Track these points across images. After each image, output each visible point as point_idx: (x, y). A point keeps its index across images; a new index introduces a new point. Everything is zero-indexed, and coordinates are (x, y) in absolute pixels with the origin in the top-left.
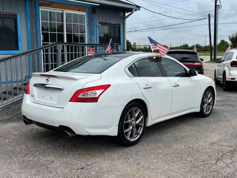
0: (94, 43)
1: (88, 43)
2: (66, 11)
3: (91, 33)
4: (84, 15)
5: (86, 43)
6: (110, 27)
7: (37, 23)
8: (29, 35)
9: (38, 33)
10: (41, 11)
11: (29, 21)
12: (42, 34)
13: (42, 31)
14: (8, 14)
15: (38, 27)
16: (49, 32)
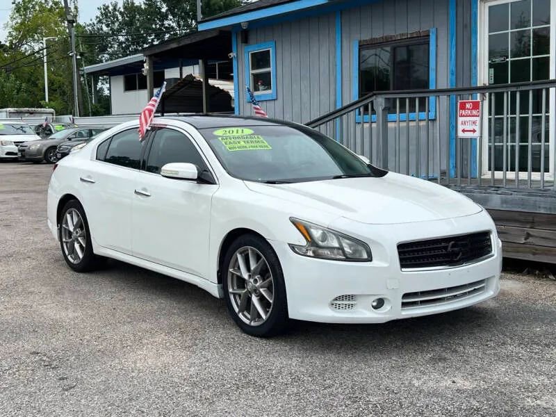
7: (473, 40)
8: (452, 74)
9: (473, 67)
10: (490, 7)
11: (454, 43)
12: (491, 66)
13: (489, 60)
14: (415, 35)
15: (473, 51)
16: (509, 59)
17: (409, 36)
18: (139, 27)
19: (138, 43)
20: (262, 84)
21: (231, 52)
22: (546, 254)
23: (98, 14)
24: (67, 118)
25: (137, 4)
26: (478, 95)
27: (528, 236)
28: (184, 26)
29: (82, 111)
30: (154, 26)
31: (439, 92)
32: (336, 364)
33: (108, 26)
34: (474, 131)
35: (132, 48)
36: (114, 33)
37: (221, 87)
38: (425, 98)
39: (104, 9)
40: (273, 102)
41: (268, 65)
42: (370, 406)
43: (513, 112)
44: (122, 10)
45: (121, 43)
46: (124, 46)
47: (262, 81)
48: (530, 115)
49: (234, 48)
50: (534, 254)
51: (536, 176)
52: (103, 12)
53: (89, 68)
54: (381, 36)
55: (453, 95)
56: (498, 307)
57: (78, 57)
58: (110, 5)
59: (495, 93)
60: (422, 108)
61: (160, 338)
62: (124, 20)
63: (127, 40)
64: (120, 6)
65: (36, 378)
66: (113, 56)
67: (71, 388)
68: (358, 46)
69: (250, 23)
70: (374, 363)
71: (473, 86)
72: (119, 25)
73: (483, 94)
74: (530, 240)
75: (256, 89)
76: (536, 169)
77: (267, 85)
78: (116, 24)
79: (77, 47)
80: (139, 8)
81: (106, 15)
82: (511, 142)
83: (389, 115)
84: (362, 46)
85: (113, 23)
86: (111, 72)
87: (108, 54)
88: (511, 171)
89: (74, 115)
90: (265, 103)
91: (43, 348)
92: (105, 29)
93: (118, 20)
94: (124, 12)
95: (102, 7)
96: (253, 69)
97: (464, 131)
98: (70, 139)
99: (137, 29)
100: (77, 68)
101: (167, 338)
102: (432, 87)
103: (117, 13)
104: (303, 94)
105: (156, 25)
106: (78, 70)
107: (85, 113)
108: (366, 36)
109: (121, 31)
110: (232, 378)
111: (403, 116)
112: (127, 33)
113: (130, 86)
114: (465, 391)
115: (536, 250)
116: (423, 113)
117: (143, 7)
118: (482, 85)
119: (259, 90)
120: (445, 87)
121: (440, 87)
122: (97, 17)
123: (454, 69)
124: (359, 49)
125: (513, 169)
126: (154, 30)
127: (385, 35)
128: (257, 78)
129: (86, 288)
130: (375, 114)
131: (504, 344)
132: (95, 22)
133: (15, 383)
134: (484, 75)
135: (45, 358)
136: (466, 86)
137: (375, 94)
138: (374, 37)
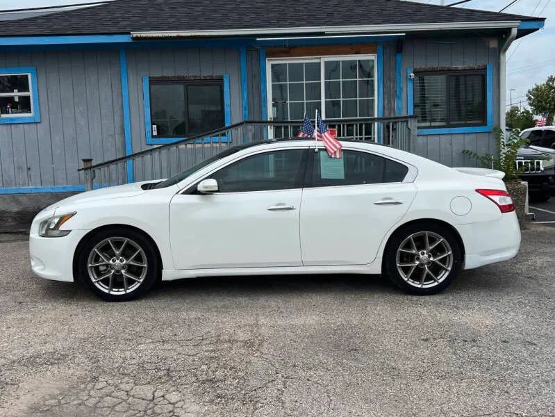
0: (397, 115)
1: (381, 116)
2: (324, 59)
3: (390, 95)
4: (373, 61)
5: (376, 116)
6: (451, 76)
7: (262, 87)
8: (245, 110)
9: (263, 104)
10: (272, 65)
11: (246, 87)
12: (274, 105)
14: (208, 78)
16: (288, 102)
17: (202, 78)
40: (35, 126)
54: (173, 75)
68: (148, 81)
71: (264, 120)
84: (153, 81)
108: (157, 74)
120: (238, 121)
123: (246, 106)
124: (150, 85)
127: (177, 75)
138: (165, 75)
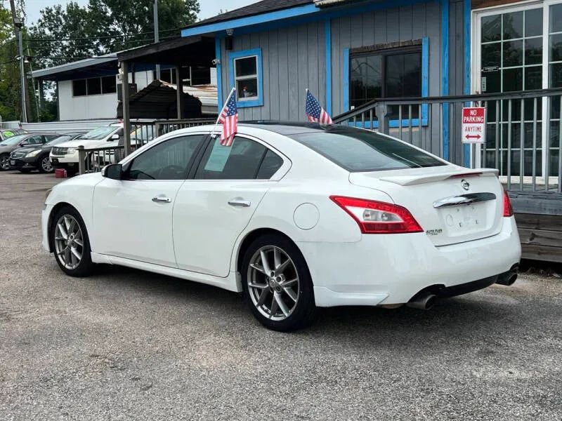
2: (548, 2)
7: (466, 50)
8: (445, 82)
9: (466, 75)
10: (482, 18)
11: (447, 52)
12: (483, 74)
13: (482, 68)
14: (406, 44)
15: (466, 59)
16: (502, 68)
17: (401, 45)
18: (84, 31)
19: (83, 48)
20: (247, 91)
21: (214, 58)
22: (552, 254)
23: (41, 17)
24: (15, 124)
25: (81, 7)
26: (471, 103)
27: (534, 236)
28: (129, 31)
29: (29, 117)
30: (99, 31)
31: (431, 100)
32: (394, 359)
33: (50, 29)
34: (478, 137)
35: (77, 52)
36: (59, 37)
37: (190, 93)
38: (418, 105)
39: (47, 13)
40: (259, 109)
41: (254, 72)
42: (444, 396)
43: (506, 119)
44: (66, 13)
45: (64, 48)
46: (67, 50)
47: (248, 87)
48: (522, 122)
49: (218, 55)
50: (539, 254)
51: (528, 180)
52: (46, 15)
53: (36, 73)
54: (372, 45)
55: (446, 103)
56: (519, 304)
57: (26, 61)
58: (53, 9)
59: (488, 101)
60: (415, 115)
61: (211, 338)
62: (67, 23)
63: (71, 44)
64: (64, 9)
65: (109, 379)
66: (57, 61)
67: (148, 388)
68: (348, 54)
69: (235, 29)
70: (429, 358)
71: (466, 94)
72: (62, 29)
73: (476, 102)
74: (535, 240)
75: (241, 95)
76: (528, 173)
77: (253, 91)
78: (60, 28)
79: (24, 51)
80: (83, 12)
81: (49, 19)
82: (503, 148)
83: (390, 122)
84: (353, 54)
85: (57, 26)
86: (59, 77)
87: (51, 59)
88: (503, 175)
89: (22, 121)
90: (251, 109)
91: (99, 350)
92: (47, 32)
93: (61, 23)
94: (68, 15)
95: (45, 10)
96: (238, 75)
97: (468, 137)
98: (22, 146)
99: (82, 33)
100: (25, 72)
101: (217, 338)
102: (425, 95)
103: (60, 16)
104: (291, 101)
105: (101, 29)
106: (26, 75)
107: (33, 119)
108: (357, 45)
109: (65, 36)
110: (302, 374)
111: (406, 122)
112: (71, 38)
113: (78, 92)
114: (525, 381)
115: (542, 250)
116: (417, 120)
117: (88, 10)
118: (475, 94)
119: (244, 97)
120: (437, 95)
121: (432, 95)
122: (40, 21)
123: (447, 77)
124: (350, 60)
125: (505, 174)
126: (99, 34)
127: (376, 43)
128: (241, 85)
129: (111, 293)
130: (377, 119)
131: (540, 337)
132: (37, 26)
133: (91, 384)
134: (476, 84)
135: (107, 360)
136: (459, 94)
137: (376, 101)
138: (365, 45)
